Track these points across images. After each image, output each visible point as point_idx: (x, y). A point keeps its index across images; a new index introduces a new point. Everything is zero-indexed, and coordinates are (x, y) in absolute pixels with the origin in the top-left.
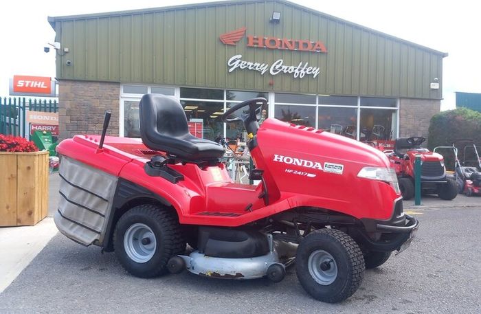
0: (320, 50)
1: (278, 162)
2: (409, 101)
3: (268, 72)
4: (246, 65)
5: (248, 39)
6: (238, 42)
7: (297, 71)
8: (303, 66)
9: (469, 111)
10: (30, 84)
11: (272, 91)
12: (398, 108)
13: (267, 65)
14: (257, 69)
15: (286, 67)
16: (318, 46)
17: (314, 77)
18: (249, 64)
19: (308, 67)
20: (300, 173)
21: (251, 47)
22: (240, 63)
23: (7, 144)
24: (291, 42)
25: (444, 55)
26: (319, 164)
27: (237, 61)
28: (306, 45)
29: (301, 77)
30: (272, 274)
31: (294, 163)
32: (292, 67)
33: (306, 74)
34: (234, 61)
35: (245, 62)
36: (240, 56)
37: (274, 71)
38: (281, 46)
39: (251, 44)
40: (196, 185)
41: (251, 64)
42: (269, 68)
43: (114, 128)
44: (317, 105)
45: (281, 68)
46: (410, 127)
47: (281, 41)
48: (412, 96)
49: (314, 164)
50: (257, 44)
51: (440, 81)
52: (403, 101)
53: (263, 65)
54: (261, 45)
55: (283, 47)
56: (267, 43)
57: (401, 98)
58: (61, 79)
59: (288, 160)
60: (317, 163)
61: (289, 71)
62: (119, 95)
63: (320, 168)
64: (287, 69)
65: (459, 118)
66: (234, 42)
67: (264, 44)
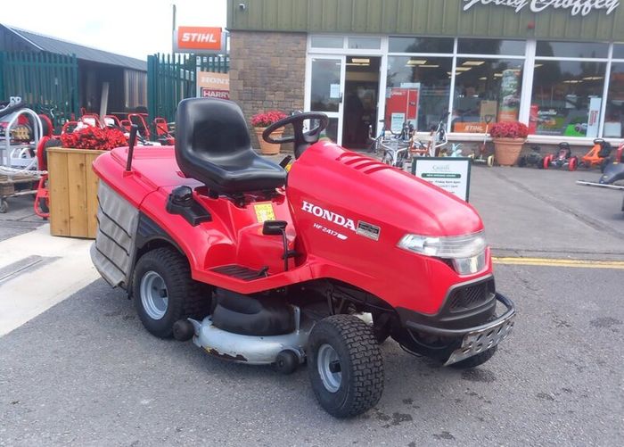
1: (306, 212)
10: (197, 37)
11: (532, 39)
20: (329, 231)
23: (96, 139)
26: (352, 222)
30: (280, 362)
31: (324, 217)
40: (226, 228)
43: (297, 97)
44: (610, 60)
49: (346, 221)
58: (232, 30)
59: (318, 211)
60: (350, 221)
62: (305, 50)
63: (353, 228)
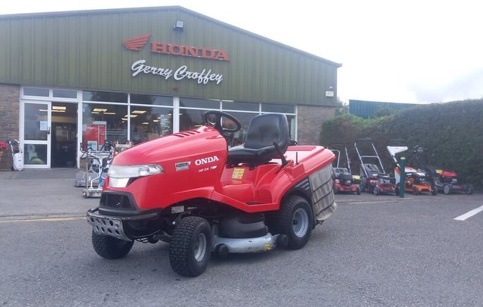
0: (223, 58)
2: (306, 108)
3: (172, 77)
4: (150, 69)
5: (151, 44)
6: (142, 47)
7: (200, 77)
8: (206, 73)
9: (355, 117)
11: (176, 96)
12: (296, 114)
13: (171, 71)
14: (161, 74)
15: (190, 73)
16: (221, 54)
17: (218, 83)
18: (152, 68)
19: (210, 74)
21: (154, 53)
22: (144, 67)
24: (194, 50)
25: (339, 66)
27: (139, 65)
28: (209, 52)
29: (205, 83)
32: (196, 74)
33: (209, 80)
34: (138, 65)
35: (149, 67)
36: (144, 61)
37: (178, 76)
38: (185, 53)
39: (154, 50)
41: (155, 69)
42: (173, 73)
43: (13, 130)
44: (221, 110)
45: (185, 73)
46: (307, 131)
47: (184, 48)
48: (307, 103)
50: (161, 50)
51: (334, 90)
52: (301, 108)
53: (167, 70)
54: (164, 51)
55: (187, 54)
56: (171, 49)
57: (298, 105)
61: (193, 76)
62: (19, 97)
64: (191, 75)
65: (346, 123)
66: (138, 47)
67: (168, 51)
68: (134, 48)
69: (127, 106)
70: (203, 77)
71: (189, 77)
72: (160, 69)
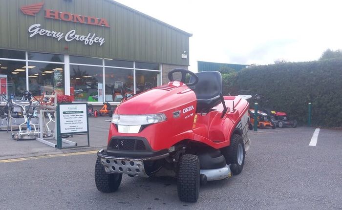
0: (104, 25)
2: (168, 66)
3: (63, 39)
4: (45, 32)
5: (45, 11)
6: (37, 13)
7: (86, 39)
8: (91, 36)
11: (67, 54)
12: (161, 71)
13: (63, 34)
14: (54, 36)
15: (78, 36)
16: (103, 22)
17: (101, 45)
18: (47, 31)
19: (95, 37)
21: (48, 18)
22: (39, 30)
24: (81, 17)
25: (191, 35)
27: (36, 28)
28: (93, 20)
29: (90, 44)
32: (83, 37)
33: (94, 42)
34: (34, 28)
35: (44, 30)
36: (39, 25)
37: (69, 38)
38: (73, 19)
39: (48, 16)
41: (49, 32)
42: (64, 36)
44: (104, 66)
45: (74, 36)
47: (73, 16)
48: (170, 63)
50: (54, 16)
51: (187, 53)
52: (164, 66)
53: (60, 33)
54: (57, 17)
55: (75, 21)
56: (62, 16)
57: (163, 64)
61: (80, 39)
64: (79, 38)
66: (34, 13)
67: (59, 17)
68: (30, 14)
69: (25, 62)
70: (89, 39)
71: (77, 39)
72: (53, 32)
